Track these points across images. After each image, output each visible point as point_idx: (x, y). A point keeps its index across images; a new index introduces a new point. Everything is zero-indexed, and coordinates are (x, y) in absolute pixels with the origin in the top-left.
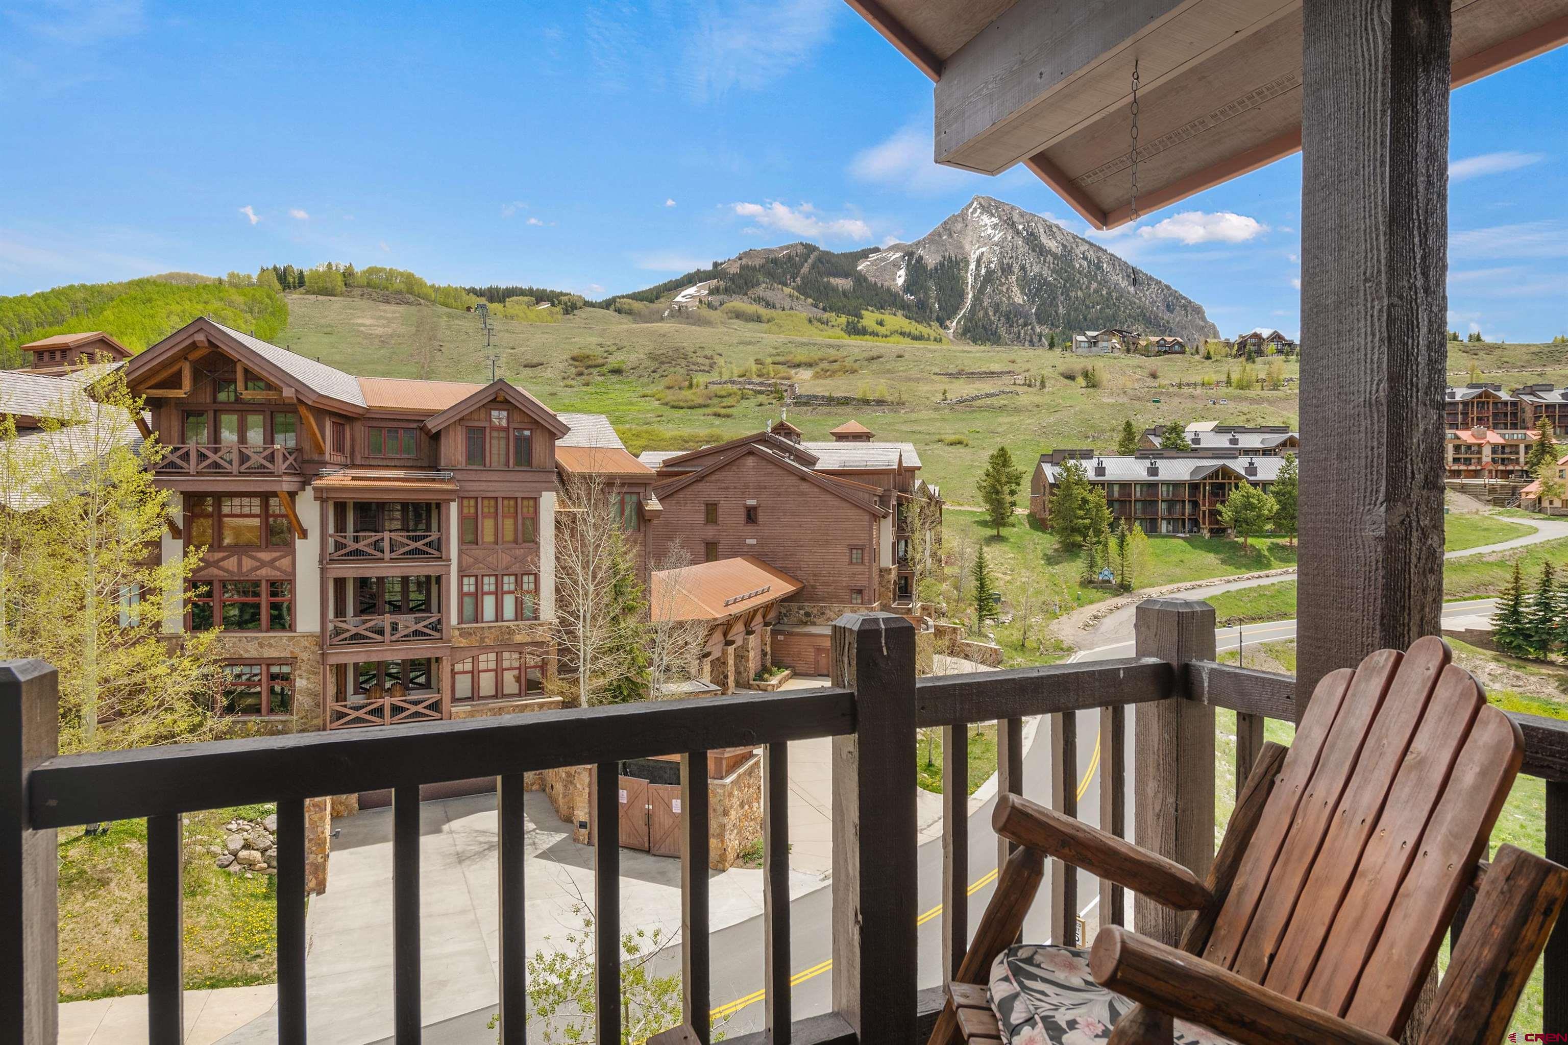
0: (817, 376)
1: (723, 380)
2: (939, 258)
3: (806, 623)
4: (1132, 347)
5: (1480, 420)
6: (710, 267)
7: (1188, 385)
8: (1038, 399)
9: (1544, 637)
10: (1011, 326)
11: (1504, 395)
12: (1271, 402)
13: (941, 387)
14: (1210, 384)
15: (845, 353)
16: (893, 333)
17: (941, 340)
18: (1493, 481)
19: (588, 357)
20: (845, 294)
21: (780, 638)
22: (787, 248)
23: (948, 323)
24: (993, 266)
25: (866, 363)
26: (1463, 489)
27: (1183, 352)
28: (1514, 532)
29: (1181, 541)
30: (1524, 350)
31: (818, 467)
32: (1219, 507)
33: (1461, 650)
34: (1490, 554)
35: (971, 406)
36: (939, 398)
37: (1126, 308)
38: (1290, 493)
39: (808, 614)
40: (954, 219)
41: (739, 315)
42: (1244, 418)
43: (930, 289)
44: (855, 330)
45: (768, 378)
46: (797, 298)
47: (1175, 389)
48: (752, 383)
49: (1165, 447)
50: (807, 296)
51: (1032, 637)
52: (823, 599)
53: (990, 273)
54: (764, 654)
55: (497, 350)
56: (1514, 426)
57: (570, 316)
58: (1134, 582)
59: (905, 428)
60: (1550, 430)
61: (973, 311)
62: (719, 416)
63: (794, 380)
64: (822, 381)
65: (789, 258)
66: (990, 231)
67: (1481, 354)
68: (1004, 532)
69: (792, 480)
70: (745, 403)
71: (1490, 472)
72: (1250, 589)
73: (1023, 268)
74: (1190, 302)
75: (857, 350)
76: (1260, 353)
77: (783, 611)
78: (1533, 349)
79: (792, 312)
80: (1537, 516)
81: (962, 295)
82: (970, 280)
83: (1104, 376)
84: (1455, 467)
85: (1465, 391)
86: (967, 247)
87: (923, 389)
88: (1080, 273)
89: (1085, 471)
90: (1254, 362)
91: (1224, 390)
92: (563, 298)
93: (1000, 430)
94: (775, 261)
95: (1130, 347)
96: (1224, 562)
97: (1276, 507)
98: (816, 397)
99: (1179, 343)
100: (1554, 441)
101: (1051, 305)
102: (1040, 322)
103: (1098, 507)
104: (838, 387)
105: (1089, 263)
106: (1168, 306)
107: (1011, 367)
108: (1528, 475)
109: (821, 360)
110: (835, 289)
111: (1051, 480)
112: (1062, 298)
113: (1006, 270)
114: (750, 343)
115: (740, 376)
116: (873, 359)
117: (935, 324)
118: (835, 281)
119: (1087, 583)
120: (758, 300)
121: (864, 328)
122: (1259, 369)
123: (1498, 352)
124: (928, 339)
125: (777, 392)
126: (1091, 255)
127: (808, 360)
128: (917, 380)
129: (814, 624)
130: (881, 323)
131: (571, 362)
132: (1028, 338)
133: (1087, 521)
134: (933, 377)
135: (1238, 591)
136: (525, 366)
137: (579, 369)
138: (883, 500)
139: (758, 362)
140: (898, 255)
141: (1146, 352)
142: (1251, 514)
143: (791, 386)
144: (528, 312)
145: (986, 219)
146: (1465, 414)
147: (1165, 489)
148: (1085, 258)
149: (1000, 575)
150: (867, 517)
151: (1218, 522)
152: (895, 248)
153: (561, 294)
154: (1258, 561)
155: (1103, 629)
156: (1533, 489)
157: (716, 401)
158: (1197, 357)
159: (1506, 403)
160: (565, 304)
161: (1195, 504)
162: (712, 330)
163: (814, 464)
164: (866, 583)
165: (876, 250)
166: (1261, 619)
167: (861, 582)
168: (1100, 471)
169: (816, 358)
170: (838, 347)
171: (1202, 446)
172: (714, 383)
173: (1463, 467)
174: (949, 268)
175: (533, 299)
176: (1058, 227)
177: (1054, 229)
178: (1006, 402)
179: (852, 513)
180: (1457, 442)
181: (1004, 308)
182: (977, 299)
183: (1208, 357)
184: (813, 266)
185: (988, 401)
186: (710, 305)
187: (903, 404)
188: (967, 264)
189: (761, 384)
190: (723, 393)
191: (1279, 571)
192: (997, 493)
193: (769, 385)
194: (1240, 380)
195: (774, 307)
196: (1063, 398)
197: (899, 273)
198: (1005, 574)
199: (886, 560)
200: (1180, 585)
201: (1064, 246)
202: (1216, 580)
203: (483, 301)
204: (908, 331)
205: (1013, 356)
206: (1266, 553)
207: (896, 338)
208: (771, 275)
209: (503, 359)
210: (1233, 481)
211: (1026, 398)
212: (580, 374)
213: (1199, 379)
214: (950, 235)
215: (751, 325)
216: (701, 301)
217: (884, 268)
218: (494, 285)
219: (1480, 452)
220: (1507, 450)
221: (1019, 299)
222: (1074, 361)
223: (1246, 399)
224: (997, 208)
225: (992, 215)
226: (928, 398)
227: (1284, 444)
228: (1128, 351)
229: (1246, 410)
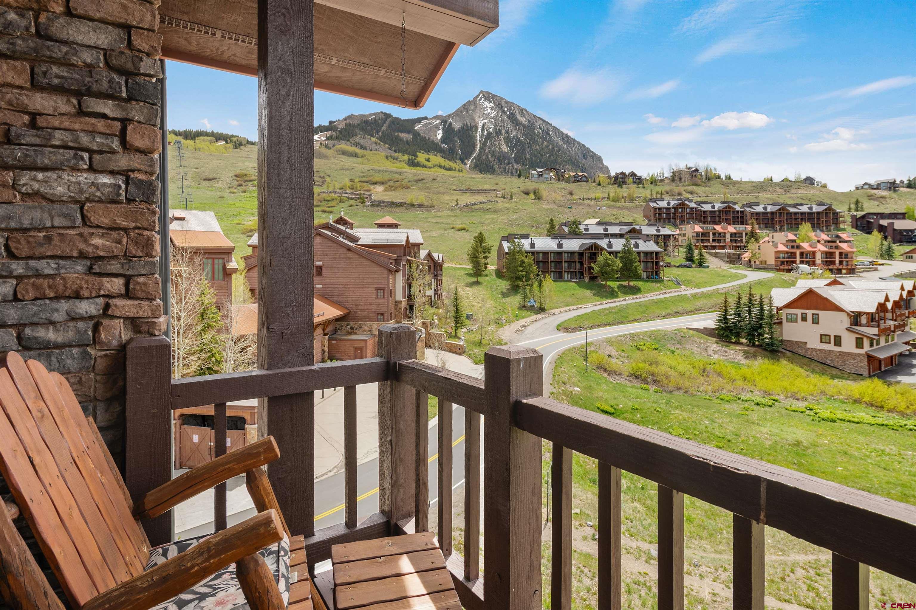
0: (386, 190)
1: (329, 191)
2: (461, 125)
3: (351, 334)
4: (561, 178)
5: (726, 220)
6: (327, 124)
7: (588, 199)
8: (507, 205)
9: (738, 330)
10: (501, 164)
11: (737, 208)
12: (629, 209)
13: (455, 198)
14: (599, 199)
15: (404, 177)
16: (435, 166)
17: (462, 171)
18: (729, 251)
19: (245, 175)
20: (407, 142)
21: (334, 342)
22: (373, 114)
23: (466, 161)
24: (491, 130)
25: (415, 183)
26: (716, 255)
27: (587, 181)
28: (736, 277)
29: (574, 284)
30: (750, 184)
31: (360, 243)
32: (592, 265)
33: (701, 338)
34: (722, 289)
35: (471, 209)
36: (454, 203)
37: (562, 156)
38: (628, 257)
39: (352, 328)
40: (469, 103)
41: (344, 153)
42: (614, 217)
43: (456, 142)
44: (413, 164)
45: (357, 190)
46: (379, 144)
47: (581, 201)
48: (347, 193)
49: (570, 233)
50: (385, 143)
51: (487, 337)
52: (361, 319)
53: (489, 134)
54: (324, 352)
55: (186, 170)
56: (742, 223)
57: (238, 150)
58: (547, 306)
59: (434, 220)
60: (756, 226)
61: (480, 154)
62: (325, 212)
63: (372, 191)
64: (388, 193)
65: (375, 120)
66: (489, 111)
67: (731, 186)
68: (480, 279)
69: (342, 251)
70: (342, 204)
71: (730, 247)
72: (605, 309)
73: (507, 132)
74: (595, 154)
75: (411, 175)
76: (625, 183)
77: (338, 326)
78: (754, 184)
79: (375, 152)
80: (749, 269)
81: (474, 146)
82: (478, 138)
83: (544, 194)
84: (713, 244)
85: (720, 205)
86: (477, 119)
87: (446, 198)
88: (538, 136)
89: (523, 245)
90: (622, 188)
91: (605, 202)
92: (233, 138)
93: (486, 222)
94: (366, 122)
95: (560, 178)
96: (595, 295)
97: (621, 265)
98: (384, 202)
99: (585, 176)
100: (758, 231)
101: (522, 153)
102: (517, 163)
103: (530, 265)
104: (397, 196)
105: (543, 131)
106: (584, 156)
107: (495, 187)
108: (744, 248)
109: (389, 180)
110: (401, 140)
111: (507, 250)
112: (528, 150)
113: (498, 133)
114: (348, 169)
115: (340, 189)
116: (419, 180)
117: (459, 162)
118: (401, 135)
119: (523, 307)
120: (356, 144)
121: (418, 163)
122: (624, 191)
123: (738, 185)
124: (455, 170)
125: (361, 198)
126: (544, 126)
127: (381, 180)
128: (443, 193)
129: (355, 333)
130: (428, 160)
131: (235, 178)
132: (510, 171)
133: (524, 273)
134: (452, 192)
135: (599, 310)
136: (205, 180)
137: (239, 182)
138: (397, 262)
139: (352, 181)
140: (438, 122)
141: (568, 181)
142: (608, 269)
143: (370, 195)
144: (210, 146)
145: (487, 104)
146: (720, 217)
147: (566, 255)
148: (540, 128)
149: (476, 304)
150: (386, 272)
151: (592, 273)
152: (436, 117)
153: (233, 136)
154: (612, 294)
155: (526, 332)
156: (747, 256)
157: (324, 203)
158: (594, 184)
159: (738, 211)
160: (235, 142)
161: (582, 264)
162: (326, 161)
163: (358, 241)
164: (385, 310)
165: (426, 118)
166: (609, 325)
167: (383, 309)
168: (532, 245)
169: (386, 179)
170: (400, 173)
171: (589, 232)
172: (323, 192)
173: (717, 244)
174: (467, 130)
175: (214, 138)
176: (526, 110)
177: (524, 112)
178: (490, 207)
179: (377, 269)
180: (714, 231)
181: (497, 154)
182: (482, 148)
183: (599, 184)
184: (389, 126)
185: (481, 206)
186: (326, 146)
187: (434, 207)
188: (477, 128)
189: (352, 194)
190: (329, 199)
191: (621, 299)
192: (477, 257)
193: (357, 194)
194: (613, 197)
195: (365, 149)
196: (522, 205)
197: (439, 132)
198: (478, 303)
199: (399, 296)
200: (571, 307)
201: (529, 121)
202: (590, 305)
203: (180, 138)
204: (443, 165)
205: (497, 181)
206: (616, 290)
207: (437, 169)
208: (364, 130)
209: (189, 175)
210: (600, 251)
211: (502, 204)
212: (240, 185)
213: (593, 196)
214: (467, 112)
215: (351, 159)
216: (321, 144)
217: (430, 129)
218: (188, 129)
219: (725, 236)
220: (737, 235)
221: (505, 149)
222: (530, 185)
223: (616, 207)
224: (493, 98)
225: (490, 102)
226: (448, 204)
227: (630, 232)
228: (559, 180)
229: (615, 213)
